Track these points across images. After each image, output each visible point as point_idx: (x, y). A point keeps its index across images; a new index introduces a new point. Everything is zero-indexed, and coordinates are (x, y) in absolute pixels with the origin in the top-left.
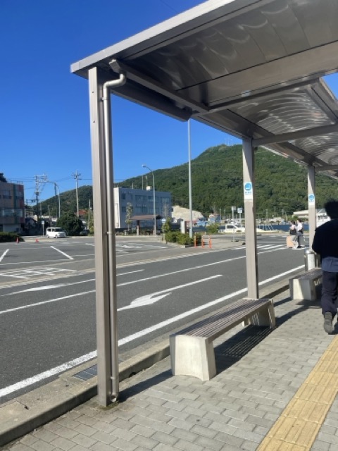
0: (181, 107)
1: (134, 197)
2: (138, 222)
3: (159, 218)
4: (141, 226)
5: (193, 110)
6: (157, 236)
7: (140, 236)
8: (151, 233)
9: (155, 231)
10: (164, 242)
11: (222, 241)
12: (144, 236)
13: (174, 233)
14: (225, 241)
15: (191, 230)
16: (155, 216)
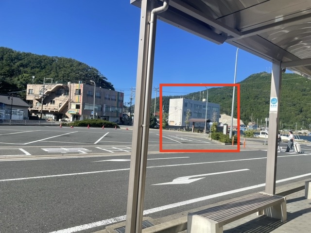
0: (218, 33)
1: (193, 106)
2: (194, 123)
3: (208, 121)
4: (196, 126)
5: (228, 35)
6: (206, 134)
7: (194, 133)
8: (202, 131)
9: (205, 130)
10: (210, 139)
11: (255, 143)
12: (196, 133)
13: (218, 133)
14: (258, 143)
15: (231, 133)
16: (206, 120)
